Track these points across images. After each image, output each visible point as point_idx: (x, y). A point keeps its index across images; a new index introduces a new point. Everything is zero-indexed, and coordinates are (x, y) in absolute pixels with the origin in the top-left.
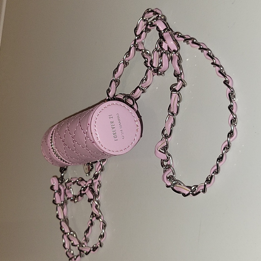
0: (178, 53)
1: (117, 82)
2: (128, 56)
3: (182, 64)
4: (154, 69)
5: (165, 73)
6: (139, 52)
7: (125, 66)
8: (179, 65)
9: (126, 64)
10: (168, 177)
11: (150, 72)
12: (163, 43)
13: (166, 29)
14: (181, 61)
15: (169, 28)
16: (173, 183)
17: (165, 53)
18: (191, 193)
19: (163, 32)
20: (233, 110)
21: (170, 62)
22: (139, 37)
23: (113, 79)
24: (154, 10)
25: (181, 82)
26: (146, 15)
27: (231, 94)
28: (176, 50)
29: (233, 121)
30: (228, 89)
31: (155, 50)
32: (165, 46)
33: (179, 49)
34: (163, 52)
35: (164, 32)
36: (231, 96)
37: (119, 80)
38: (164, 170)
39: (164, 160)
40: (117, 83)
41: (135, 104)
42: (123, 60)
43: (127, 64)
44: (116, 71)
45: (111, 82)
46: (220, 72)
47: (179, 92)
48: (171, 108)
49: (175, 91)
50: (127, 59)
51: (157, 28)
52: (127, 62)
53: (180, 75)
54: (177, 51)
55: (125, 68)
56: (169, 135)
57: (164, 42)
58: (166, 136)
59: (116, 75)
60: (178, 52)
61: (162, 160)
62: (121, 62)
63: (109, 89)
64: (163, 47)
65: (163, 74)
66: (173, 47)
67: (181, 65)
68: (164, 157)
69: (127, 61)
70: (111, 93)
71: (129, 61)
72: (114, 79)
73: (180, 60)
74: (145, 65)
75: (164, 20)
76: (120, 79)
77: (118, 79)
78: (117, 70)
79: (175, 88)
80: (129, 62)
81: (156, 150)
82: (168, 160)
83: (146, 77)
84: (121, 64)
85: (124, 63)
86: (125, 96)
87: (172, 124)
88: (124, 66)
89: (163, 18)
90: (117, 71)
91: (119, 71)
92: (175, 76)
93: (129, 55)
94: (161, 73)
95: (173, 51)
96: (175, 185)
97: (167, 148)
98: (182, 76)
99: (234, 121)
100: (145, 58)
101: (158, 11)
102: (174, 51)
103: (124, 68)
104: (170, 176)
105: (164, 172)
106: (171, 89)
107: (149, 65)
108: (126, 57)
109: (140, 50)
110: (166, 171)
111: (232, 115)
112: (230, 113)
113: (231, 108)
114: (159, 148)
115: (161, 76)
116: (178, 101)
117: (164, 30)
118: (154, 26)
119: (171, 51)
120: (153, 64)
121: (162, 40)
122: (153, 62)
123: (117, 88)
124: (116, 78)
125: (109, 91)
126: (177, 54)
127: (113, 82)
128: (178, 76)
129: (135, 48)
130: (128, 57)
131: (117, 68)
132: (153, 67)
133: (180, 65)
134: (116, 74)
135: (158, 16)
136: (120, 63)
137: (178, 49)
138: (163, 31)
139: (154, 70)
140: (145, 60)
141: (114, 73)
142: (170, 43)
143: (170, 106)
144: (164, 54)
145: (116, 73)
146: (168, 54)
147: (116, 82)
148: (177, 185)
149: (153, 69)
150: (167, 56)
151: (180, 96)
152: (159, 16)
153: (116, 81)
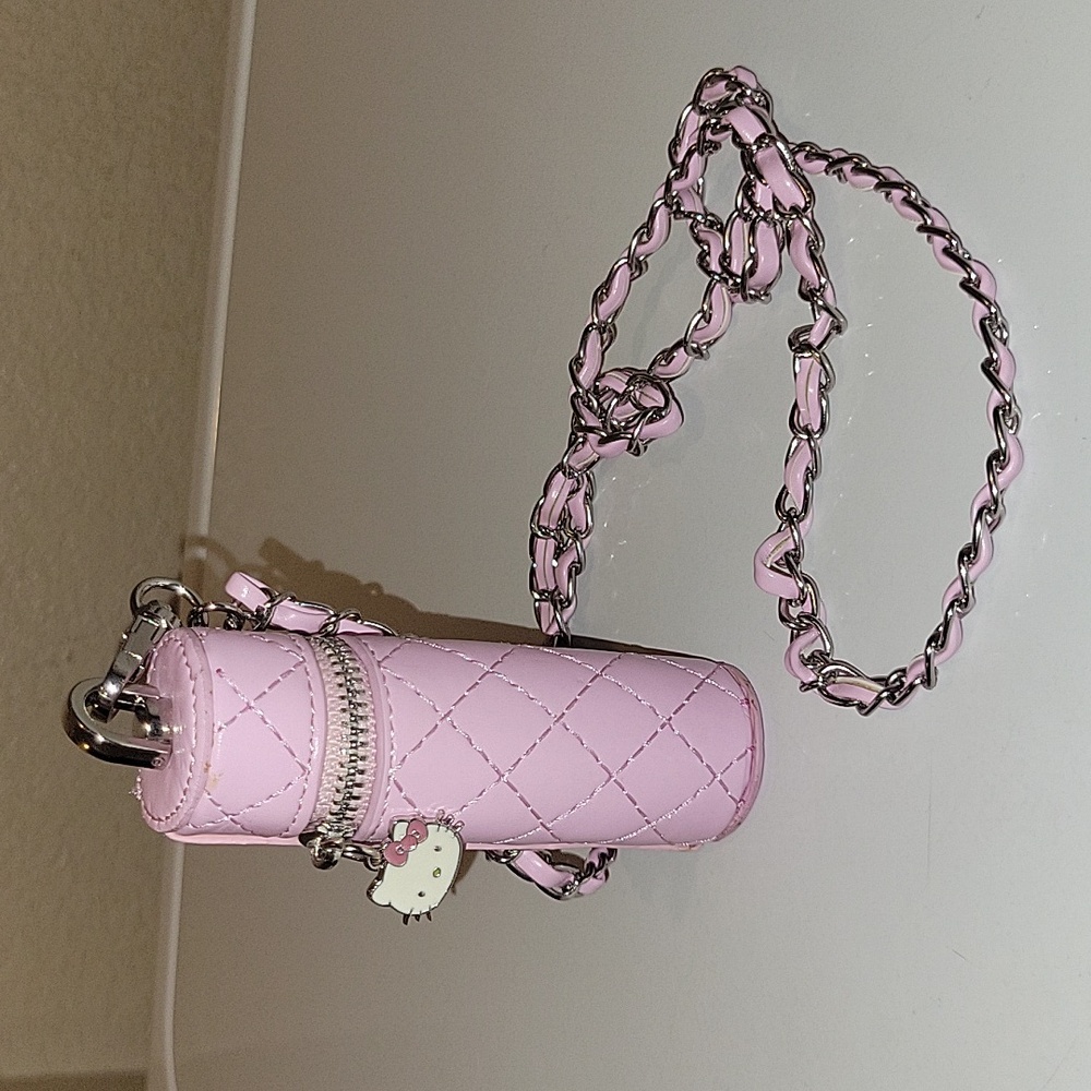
0: (810, 215)
1: (607, 331)
2: (645, 238)
3: (825, 255)
4: (735, 281)
5: (772, 291)
6: (684, 221)
7: (636, 275)
8: (813, 258)
9: (637, 266)
10: (806, 657)
11: (721, 291)
12: (755, 186)
13: (763, 136)
14: (821, 244)
15: (774, 134)
16: (823, 672)
17: (764, 219)
18: (885, 694)
19: (754, 147)
20: (998, 373)
21: (783, 253)
22: (682, 170)
23: (593, 323)
24: (732, 73)
25: (825, 314)
26: (706, 91)
27: (987, 322)
28: (802, 205)
29: (1001, 412)
30: (979, 304)
31: (736, 214)
32: (762, 196)
33: (809, 202)
34: (759, 216)
35: (759, 147)
36: (990, 329)
37: (614, 326)
38: (792, 632)
39: (791, 601)
40: (605, 335)
41: (673, 403)
42: (626, 254)
43: (641, 269)
44: (602, 293)
45: (587, 332)
46: (946, 251)
47: (820, 351)
48: (799, 412)
49: (809, 347)
50: (641, 249)
51: (736, 135)
52: (640, 262)
53: (819, 291)
54: (806, 209)
55: (633, 283)
56: (800, 509)
57: (758, 183)
58: (793, 514)
59: (602, 308)
60: (808, 213)
61: (781, 599)
62: (620, 263)
63: (580, 358)
64: (758, 199)
65: (766, 294)
66: (793, 195)
67: (821, 257)
68: (789, 587)
69: (641, 258)
70: (584, 370)
71: (647, 256)
72: (596, 321)
73: (817, 240)
74: (701, 266)
75: (763, 106)
76: (616, 322)
77: (610, 320)
78: (607, 290)
79: (806, 340)
80: (648, 259)
81: (760, 566)
82: (805, 599)
83: (706, 307)
84: (621, 269)
85: (630, 266)
86: (635, 376)
87: (808, 468)
88: (632, 274)
89: (760, 101)
90: (606, 294)
91: (614, 292)
92: (804, 296)
93: (649, 234)
94: (759, 292)
95: (792, 208)
96: (832, 679)
97: (797, 558)
98: (828, 293)
99: (1004, 411)
100: (699, 241)
101: (743, 77)
102: (794, 209)
103: (631, 281)
104: (812, 653)
105: (792, 640)
106: (791, 344)
107: (715, 266)
108: (640, 243)
109: (688, 215)
110: (798, 635)
111: (996, 391)
112: (992, 386)
113: (991, 369)
114: (770, 559)
115: (758, 302)
116: (820, 383)
117: (759, 140)
118: (725, 128)
119: (785, 209)
120: (729, 264)
121: (752, 177)
122: (730, 257)
123: (606, 354)
124: (601, 318)
125: (577, 364)
126: (806, 222)
127: (594, 334)
128: (814, 295)
129: (668, 209)
130: (645, 243)
131: (607, 285)
132: (732, 275)
133: (818, 256)
134: (603, 304)
135: (742, 95)
136: (616, 267)
137: (806, 203)
138: (755, 142)
139: (735, 284)
140: (700, 250)
141: (597, 299)
142: (778, 186)
143: (796, 406)
144: (762, 223)
145: (602, 302)
146: (775, 225)
147: (604, 332)
148: (839, 679)
149: (731, 282)
150: (773, 229)
151: (827, 366)
152: (743, 91)
153: (602, 329)
